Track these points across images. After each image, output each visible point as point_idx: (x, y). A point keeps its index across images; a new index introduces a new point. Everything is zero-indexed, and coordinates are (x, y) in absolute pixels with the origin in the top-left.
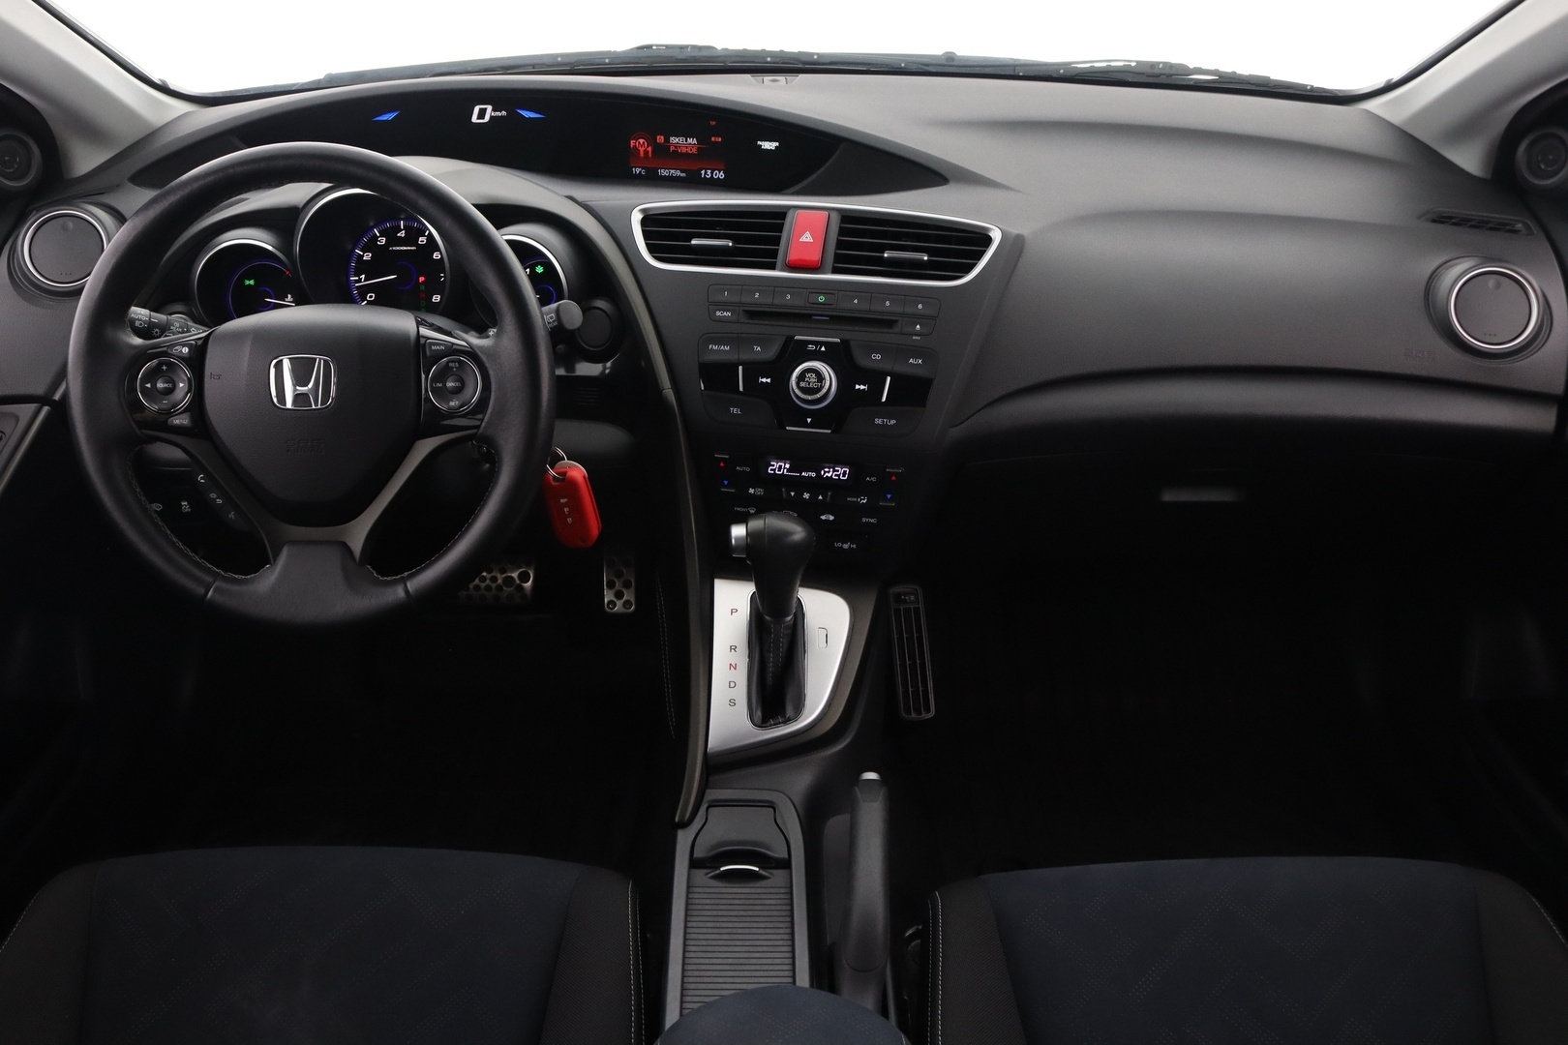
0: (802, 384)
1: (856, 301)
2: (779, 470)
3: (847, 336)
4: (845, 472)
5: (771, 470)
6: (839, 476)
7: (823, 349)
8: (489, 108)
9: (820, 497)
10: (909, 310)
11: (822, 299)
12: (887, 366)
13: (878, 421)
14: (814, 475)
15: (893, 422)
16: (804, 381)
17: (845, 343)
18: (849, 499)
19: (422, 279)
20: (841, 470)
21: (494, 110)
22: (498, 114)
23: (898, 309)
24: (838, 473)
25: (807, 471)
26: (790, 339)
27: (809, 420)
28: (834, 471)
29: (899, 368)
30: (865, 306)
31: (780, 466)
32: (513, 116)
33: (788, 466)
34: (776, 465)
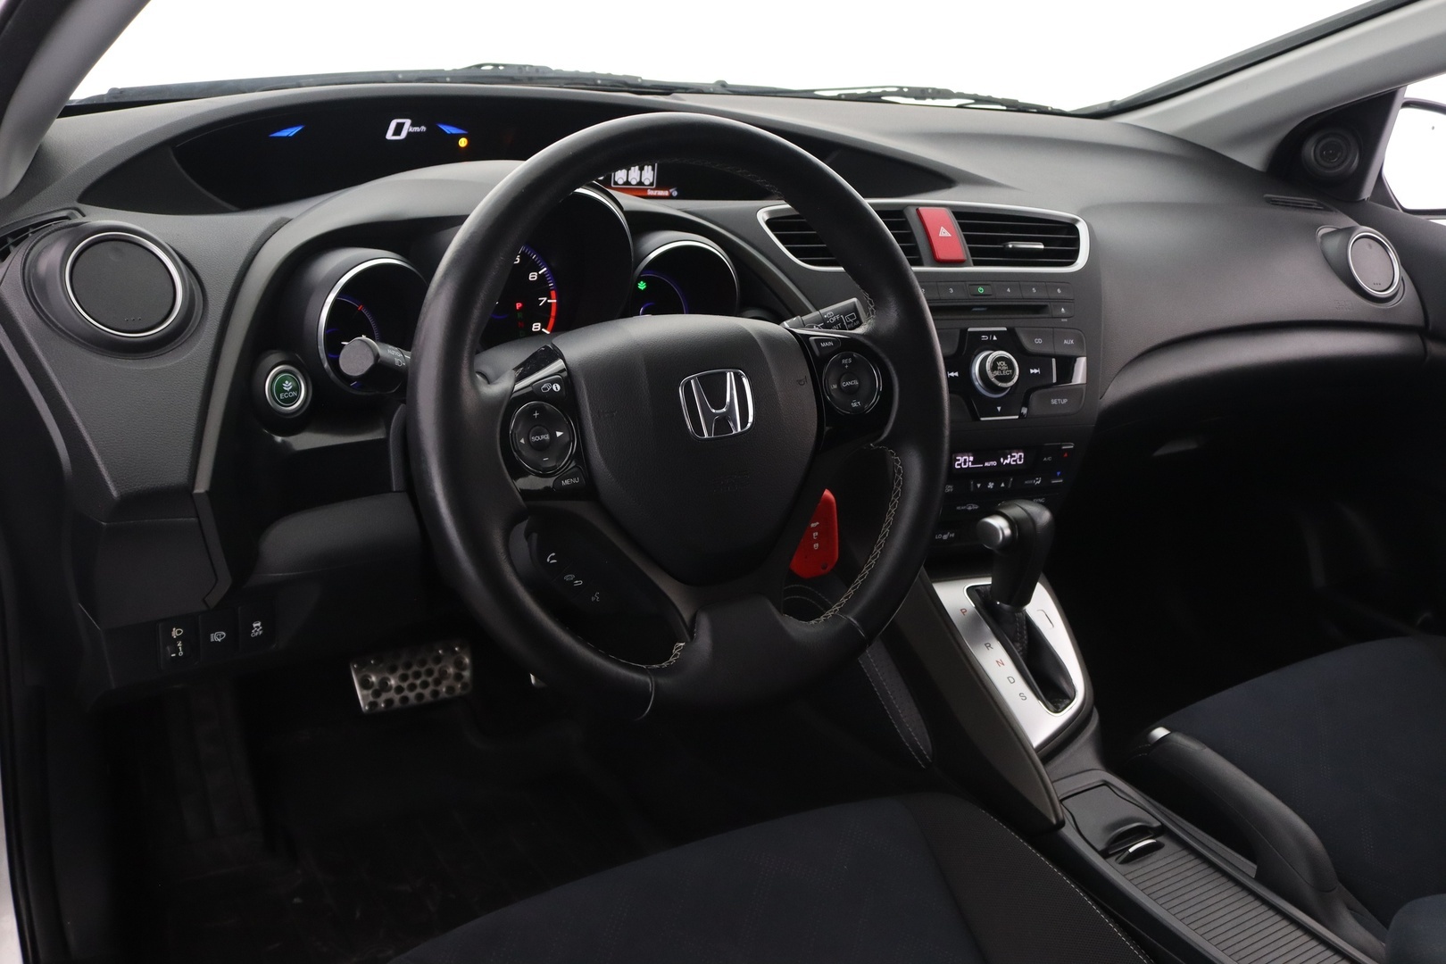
0: (997, 373)
1: (1009, 290)
2: (965, 464)
3: (1011, 323)
4: (1020, 456)
5: (958, 465)
6: (1015, 461)
7: (995, 338)
8: (408, 122)
9: (1003, 485)
10: (1052, 296)
11: (981, 290)
12: (1048, 349)
13: (1054, 402)
14: (994, 463)
15: (1065, 401)
16: (997, 370)
17: (1011, 331)
18: (1026, 482)
19: (518, 305)
20: (1017, 456)
21: (413, 125)
22: (417, 129)
23: (1043, 295)
24: (1015, 458)
25: (988, 461)
26: (964, 332)
27: (999, 408)
28: (1012, 457)
29: (1060, 351)
30: (1018, 295)
31: (965, 460)
32: (434, 132)
33: (971, 459)
34: (961, 459)
